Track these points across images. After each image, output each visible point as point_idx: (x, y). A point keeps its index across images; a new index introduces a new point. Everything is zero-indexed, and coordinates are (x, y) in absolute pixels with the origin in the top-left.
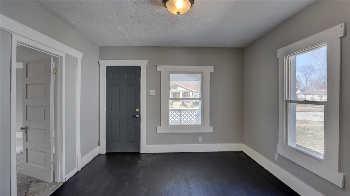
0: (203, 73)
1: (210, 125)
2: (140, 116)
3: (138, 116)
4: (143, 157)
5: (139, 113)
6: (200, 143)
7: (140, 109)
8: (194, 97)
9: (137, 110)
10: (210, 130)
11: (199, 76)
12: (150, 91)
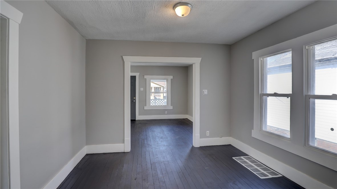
0: (167, 79)
1: (171, 106)
2: (136, 101)
3: (134, 101)
4: (137, 122)
5: (135, 100)
6: (166, 114)
7: (135, 97)
8: (164, 91)
9: (134, 98)
10: (171, 108)
11: (166, 80)
12: (141, 88)
